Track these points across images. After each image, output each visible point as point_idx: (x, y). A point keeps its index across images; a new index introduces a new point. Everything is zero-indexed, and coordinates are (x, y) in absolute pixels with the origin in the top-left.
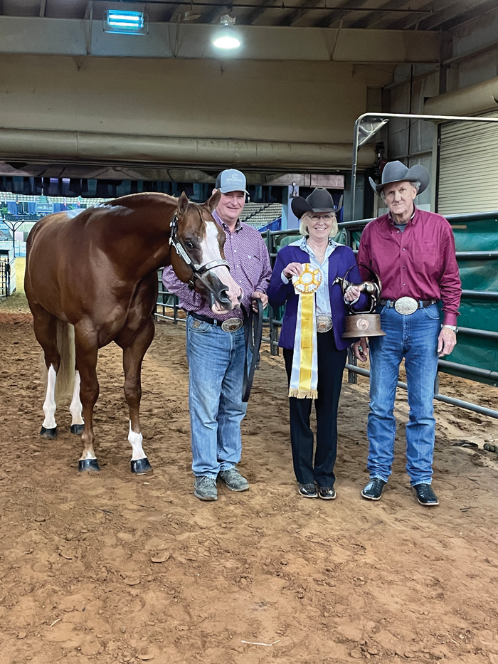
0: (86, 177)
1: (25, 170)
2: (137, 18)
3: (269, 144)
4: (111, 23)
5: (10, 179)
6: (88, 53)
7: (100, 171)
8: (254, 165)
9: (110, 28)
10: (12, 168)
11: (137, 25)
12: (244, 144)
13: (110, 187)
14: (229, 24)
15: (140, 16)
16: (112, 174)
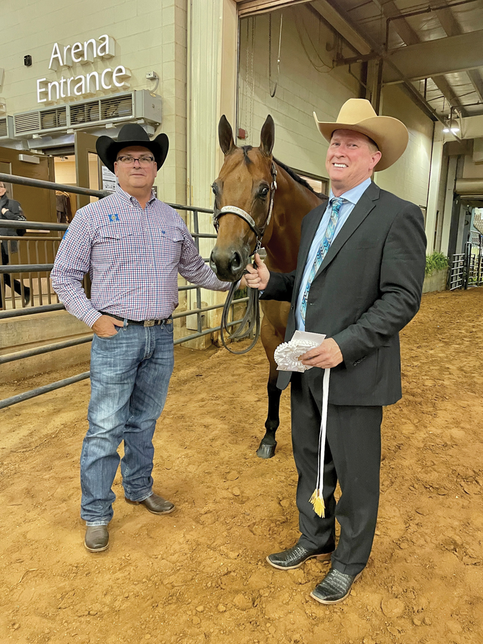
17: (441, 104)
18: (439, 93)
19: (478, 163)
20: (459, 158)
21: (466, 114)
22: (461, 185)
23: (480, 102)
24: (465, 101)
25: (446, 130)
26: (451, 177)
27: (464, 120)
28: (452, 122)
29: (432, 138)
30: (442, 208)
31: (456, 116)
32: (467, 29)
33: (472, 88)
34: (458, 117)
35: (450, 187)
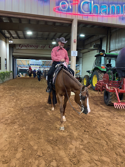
14: (54, 40)
18: (7, 32)
19: (17, 49)
20: (12, 47)
22: (14, 54)
23: (16, 36)
24: (13, 36)
26: (11, 52)
27: (13, 40)
29: (6, 42)
30: (10, 59)
32: (14, 22)
34: (12, 38)
35: (11, 54)
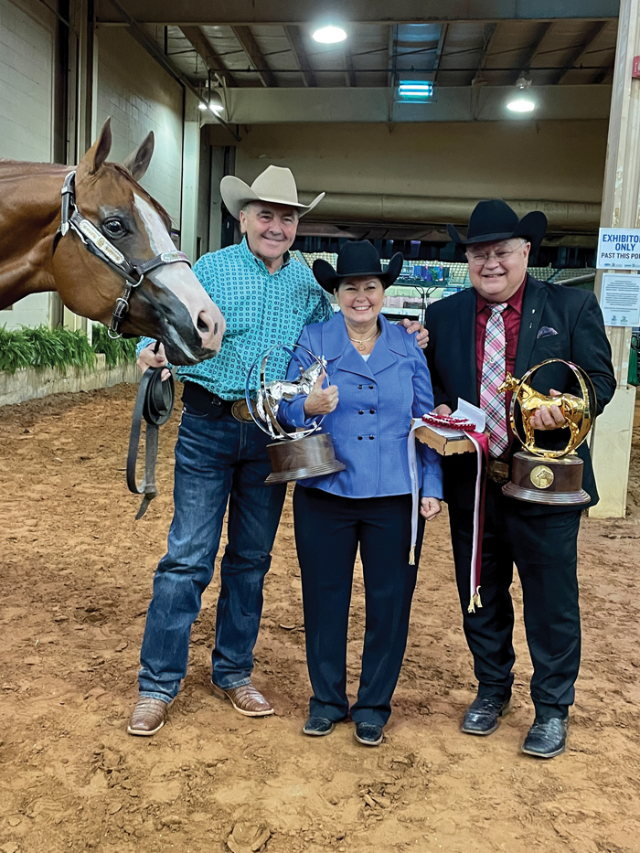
0: (409, 238)
1: (350, 232)
2: (426, 87)
3: (583, 207)
4: (402, 93)
5: (335, 240)
6: (389, 120)
7: (424, 233)
8: (565, 227)
9: (401, 98)
10: (337, 229)
11: (426, 94)
12: (553, 205)
13: (433, 249)
14: (525, 87)
15: (429, 85)
16: (436, 236)
17: (193, 61)
18: (189, 44)
20: (227, 150)
21: (233, 82)
23: (252, 68)
25: (202, 107)
27: (230, 92)
28: (212, 94)
29: (183, 114)
30: (206, 232)
31: (217, 84)
33: (237, 44)
34: (220, 86)
35: (216, 199)
